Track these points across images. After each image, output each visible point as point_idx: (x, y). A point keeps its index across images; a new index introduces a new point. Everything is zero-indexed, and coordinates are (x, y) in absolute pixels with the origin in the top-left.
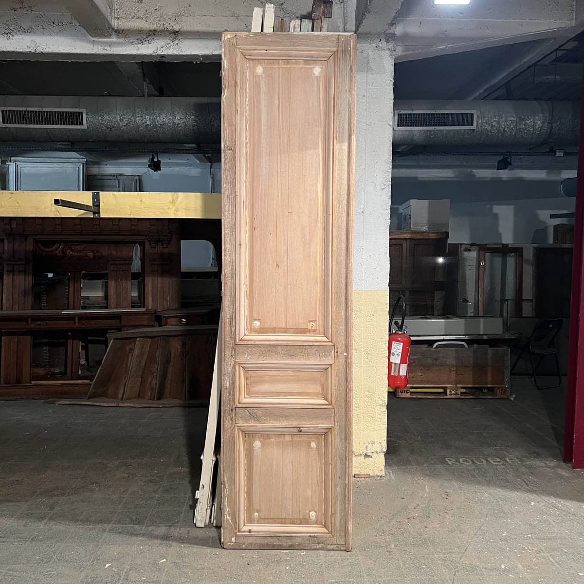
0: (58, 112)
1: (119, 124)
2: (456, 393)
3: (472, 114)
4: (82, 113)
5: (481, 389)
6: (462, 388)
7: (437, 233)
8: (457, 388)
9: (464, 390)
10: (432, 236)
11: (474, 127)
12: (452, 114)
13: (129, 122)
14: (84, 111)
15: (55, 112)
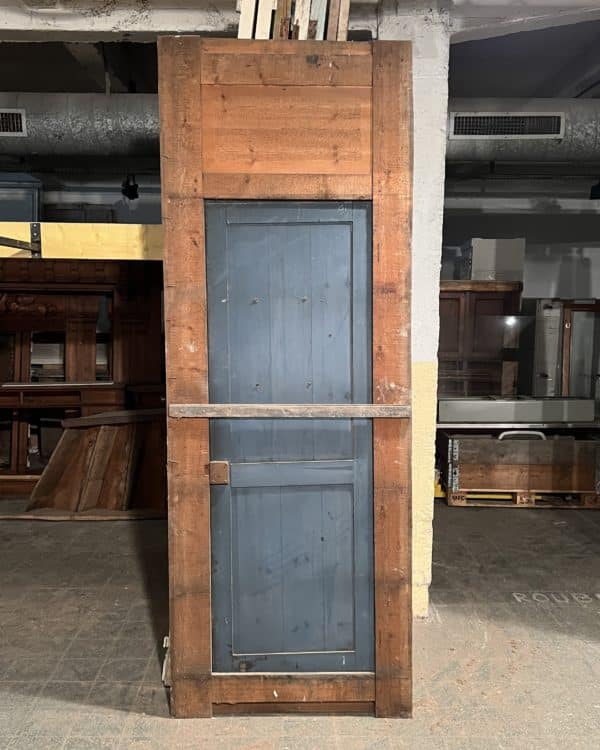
1: (70, 130)
2: (529, 501)
3: (559, 118)
4: (20, 115)
5: (563, 496)
6: (537, 494)
7: (507, 284)
8: (530, 495)
9: (539, 498)
10: (501, 288)
11: (560, 136)
12: (530, 117)
13: (85, 128)
14: (23, 112)
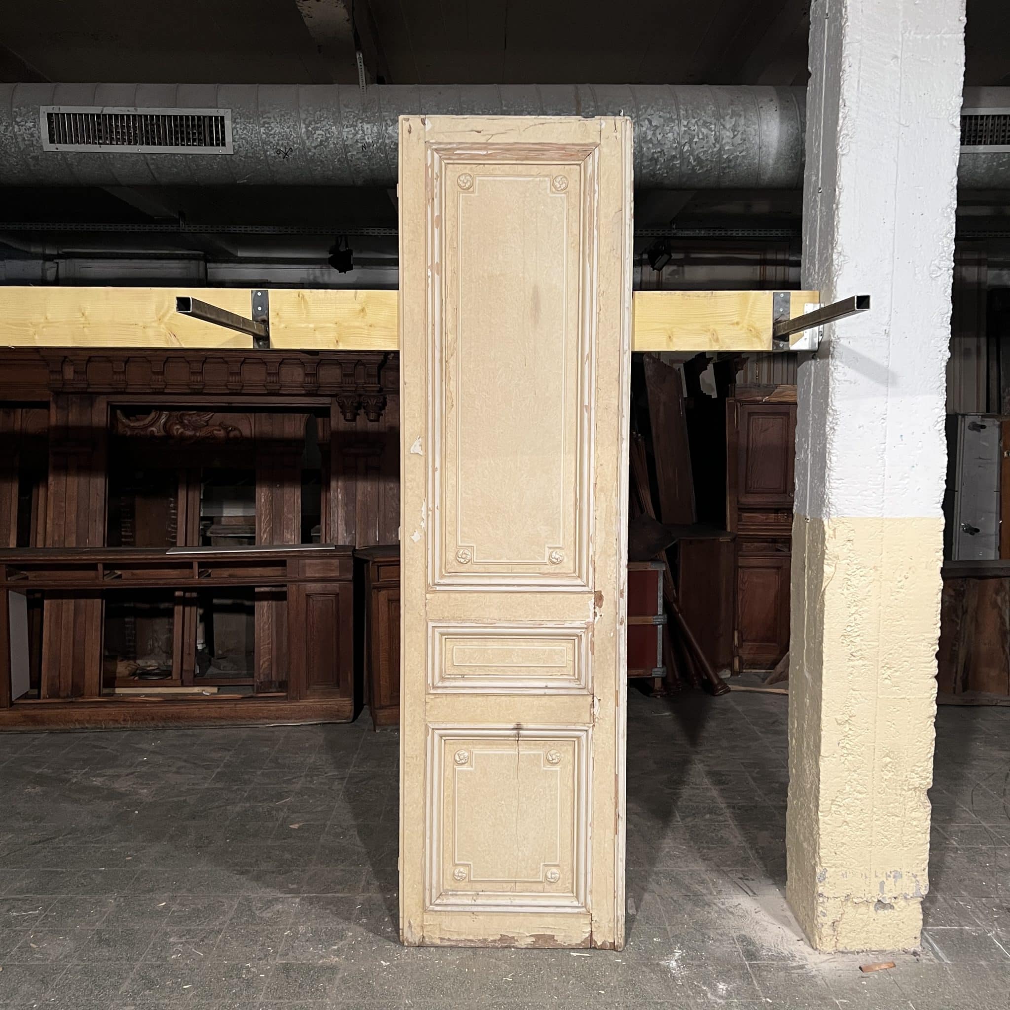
0: (170, 116)
1: (304, 143)
4: (222, 118)
13: (327, 138)
14: (227, 114)
15: (164, 116)
